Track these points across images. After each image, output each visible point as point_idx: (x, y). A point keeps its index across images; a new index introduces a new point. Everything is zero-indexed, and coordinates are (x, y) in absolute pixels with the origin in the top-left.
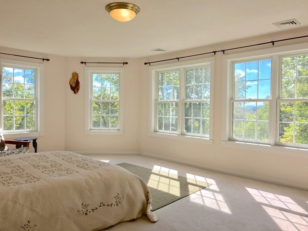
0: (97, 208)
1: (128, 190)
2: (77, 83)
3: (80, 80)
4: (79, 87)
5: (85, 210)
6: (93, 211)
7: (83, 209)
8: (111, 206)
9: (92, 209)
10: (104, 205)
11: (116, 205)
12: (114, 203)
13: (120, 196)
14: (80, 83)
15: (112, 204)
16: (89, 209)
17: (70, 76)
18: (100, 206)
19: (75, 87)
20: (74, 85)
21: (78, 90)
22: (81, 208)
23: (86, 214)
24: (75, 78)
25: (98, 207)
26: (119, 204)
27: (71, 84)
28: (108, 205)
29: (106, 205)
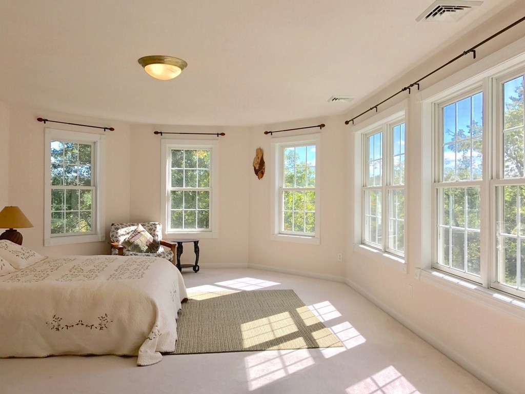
0: (73, 326)
1: (124, 314)
2: (262, 163)
3: (265, 160)
4: (264, 169)
5: (56, 324)
6: (67, 328)
7: (53, 322)
8: (91, 328)
9: (66, 326)
10: (82, 324)
11: (99, 328)
12: (96, 324)
13: (109, 318)
14: (266, 163)
15: (93, 325)
16: (63, 324)
17: (254, 155)
18: (78, 324)
19: (260, 170)
20: (257, 168)
21: (263, 173)
22: (51, 320)
23: (58, 329)
24: (259, 156)
25: (74, 324)
26: (104, 328)
27: (255, 165)
28: (87, 326)
29: (85, 325)
